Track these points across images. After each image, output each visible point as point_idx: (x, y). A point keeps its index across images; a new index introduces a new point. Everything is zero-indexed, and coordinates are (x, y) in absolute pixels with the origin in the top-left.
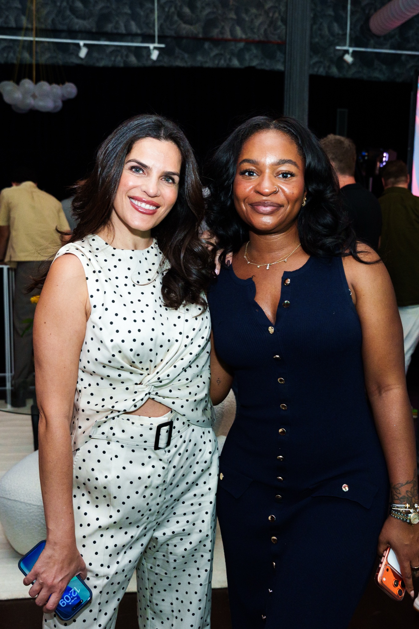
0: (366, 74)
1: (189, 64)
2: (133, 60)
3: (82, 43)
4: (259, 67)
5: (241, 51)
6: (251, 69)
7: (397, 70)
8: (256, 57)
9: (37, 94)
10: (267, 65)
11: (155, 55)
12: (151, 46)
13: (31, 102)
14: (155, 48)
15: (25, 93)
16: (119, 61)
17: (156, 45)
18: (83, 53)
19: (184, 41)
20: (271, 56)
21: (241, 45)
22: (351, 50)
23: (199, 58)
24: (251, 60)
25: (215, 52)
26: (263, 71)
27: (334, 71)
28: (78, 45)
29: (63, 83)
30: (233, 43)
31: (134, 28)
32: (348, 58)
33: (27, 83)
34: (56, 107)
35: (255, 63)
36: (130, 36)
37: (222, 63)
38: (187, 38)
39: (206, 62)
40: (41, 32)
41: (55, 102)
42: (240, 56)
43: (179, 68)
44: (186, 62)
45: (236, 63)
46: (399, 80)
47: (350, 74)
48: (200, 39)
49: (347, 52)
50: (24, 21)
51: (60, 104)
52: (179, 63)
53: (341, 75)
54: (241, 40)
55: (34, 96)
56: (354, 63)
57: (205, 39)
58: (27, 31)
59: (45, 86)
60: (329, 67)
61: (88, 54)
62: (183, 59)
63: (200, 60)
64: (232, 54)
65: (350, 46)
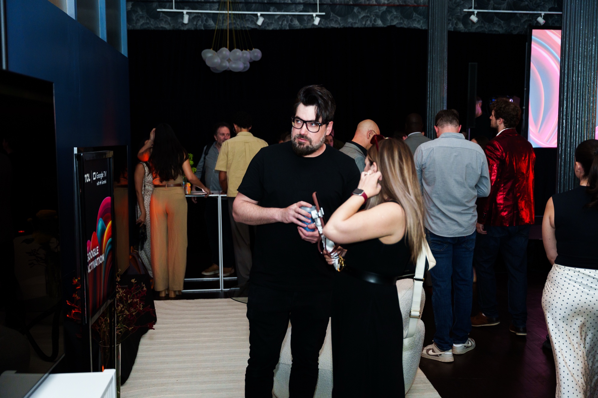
0: (487, 28)
1: (342, 25)
2: (296, 23)
3: (259, 14)
4: (399, 26)
5: (384, 13)
6: (392, 28)
7: (513, 24)
8: (396, 17)
9: (231, 58)
10: (406, 24)
11: (317, 21)
12: (314, 14)
13: (226, 65)
14: (317, 16)
15: (223, 58)
16: (286, 25)
17: (318, 13)
18: (260, 22)
19: (338, 6)
20: (409, 17)
21: (384, 8)
22: (476, 11)
23: (350, 20)
24: (392, 20)
25: (363, 14)
26: (402, 28)
27: (461, 26)
28: (256, 15)
29: (251, 49)
30: (377, 7)
32: (474, 18)
33: (224, 51)
34: (245, 68)
37: (369, 24)
38: (340, 4)
39: (355, 23)
41: (244, 63)
42: (383, 17)
43: (333, 29)
44: (339, 24)
45: (379, 23)
46: (515, 32)
47: (473, 29)
48: (351, 5)
49: (473, 13)
51: (248, 65)
52: (333, 25)
53: (466, 30)
54: (384, 5)
55: (229, 60)
56: (478, 21)
57: (354, 5)
59: (238, 52)
60: (456, 24)
61: (264, 22)
62: (336, 21)
63: (351, 22)
64: (377, 16)
65: (475, 8)
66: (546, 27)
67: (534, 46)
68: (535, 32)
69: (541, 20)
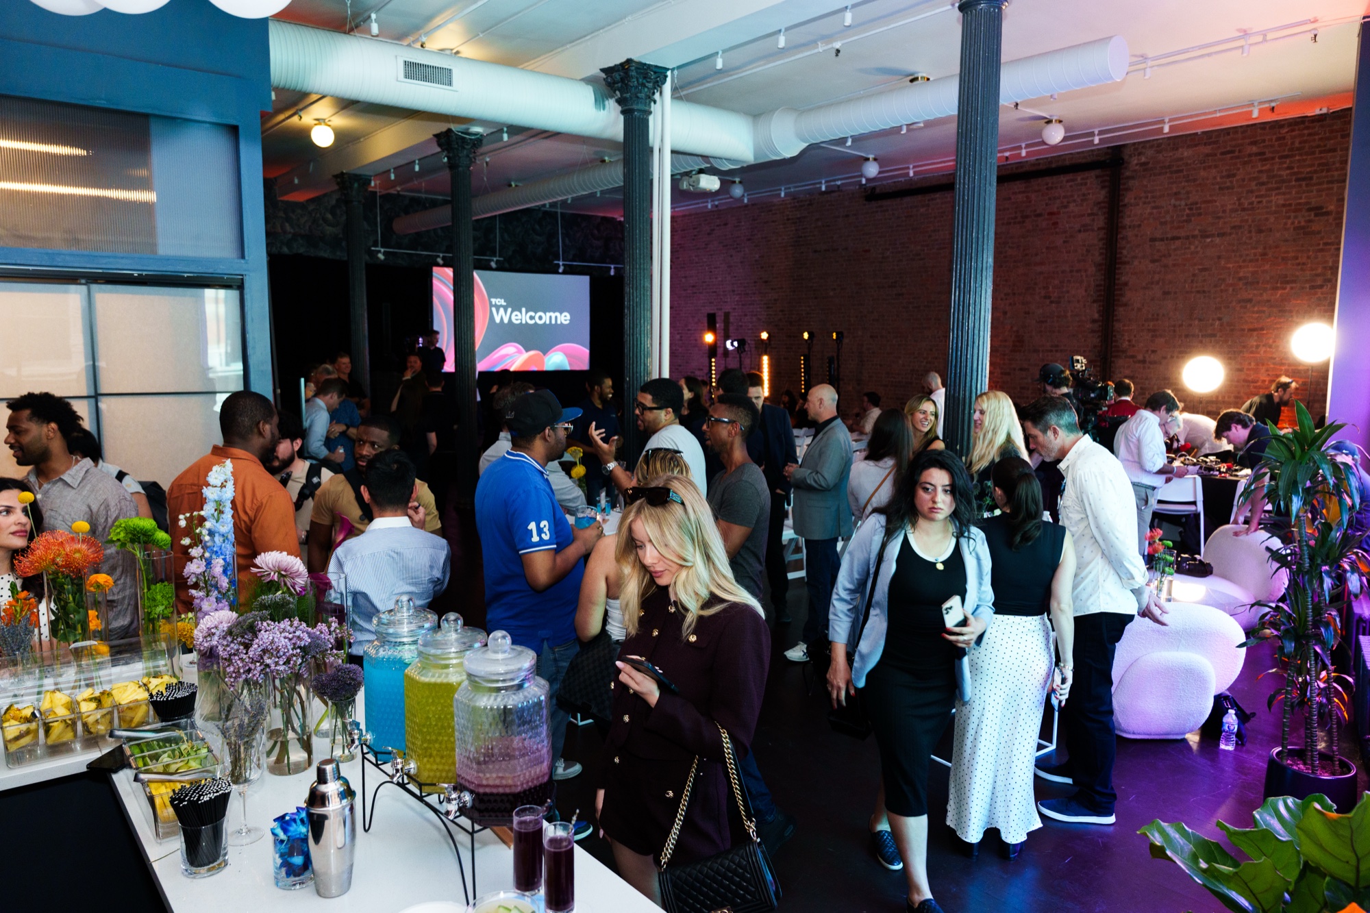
4: (306, 254)
5: (290, 241)
6: (298, 255)
10: (312, 252)
21: (290, 236)
22: (382, 250)
24: (298, 248)
26: (308, 257)
32: (381, 256)
35: (302, 250)
42: (289, 244)
45: (285, 250)
46: (418, 269)
49: (379, 252)
65: (382, 247)
66: (445, 265)
67: (435, 282)
68: (435, 269)
69: (440, 261)
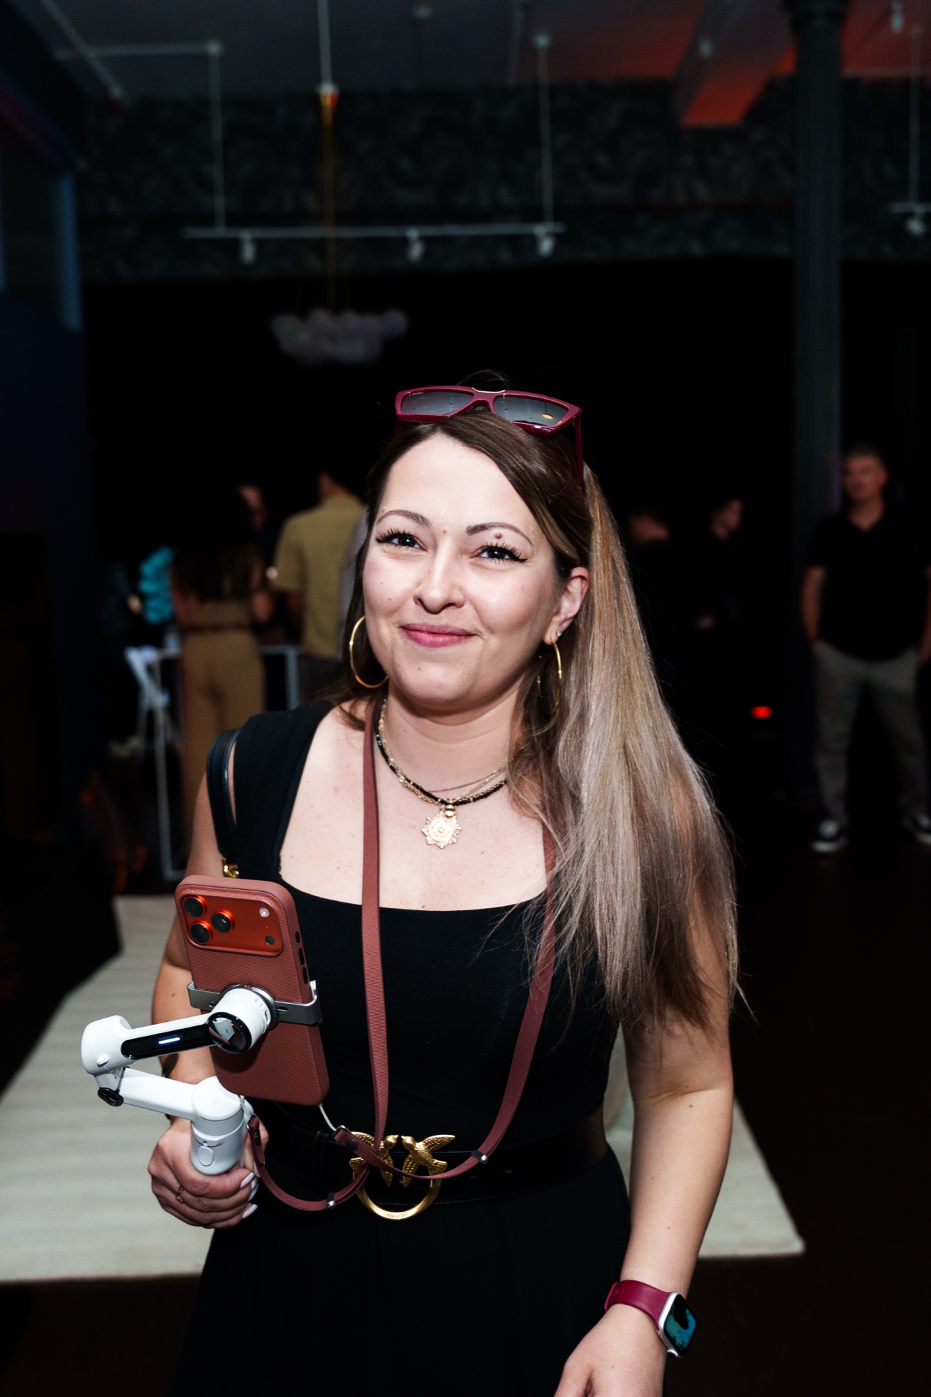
2: (505, 256)
3: (413, 233)
5: (707, 225)
6: (728, 258)
8: (735, 235)
9: (337, 334)
11: (546, 246)
12: (539, 230)
13: (329, 349)
14: (546, 234)
15: (318, 336)
17: (548, 228)
18: (416, 251)
19: (600, 215)
20: (764, 231)
21: (706, 214)
22: (919, 210)
23: (628, 244)
25: (657, 231)
26: (750, 260)
27: (887, 249)
28: (406, 238)
30: (690, 212)
31: (506, 197)
32: (916, 227)
33: (321, 318)
34: (370, 354)
36: (497, 213)
37: (672, 252)
39: (641, 251)
40: (343, 219)
41: (369, 343)
48: (629, 209)
49: (911, 214)
50: (310, 202)
51: (377, 347)
54: (705, 205)
55: (333, 340)
56: (927, 236)
57: (638, 209)
58: (316, 218)
59: (351, 320)
60: (876, 245)
61: (426, 254)
62: (596, 248)
63: (630, 249)
64: (690, 232)
